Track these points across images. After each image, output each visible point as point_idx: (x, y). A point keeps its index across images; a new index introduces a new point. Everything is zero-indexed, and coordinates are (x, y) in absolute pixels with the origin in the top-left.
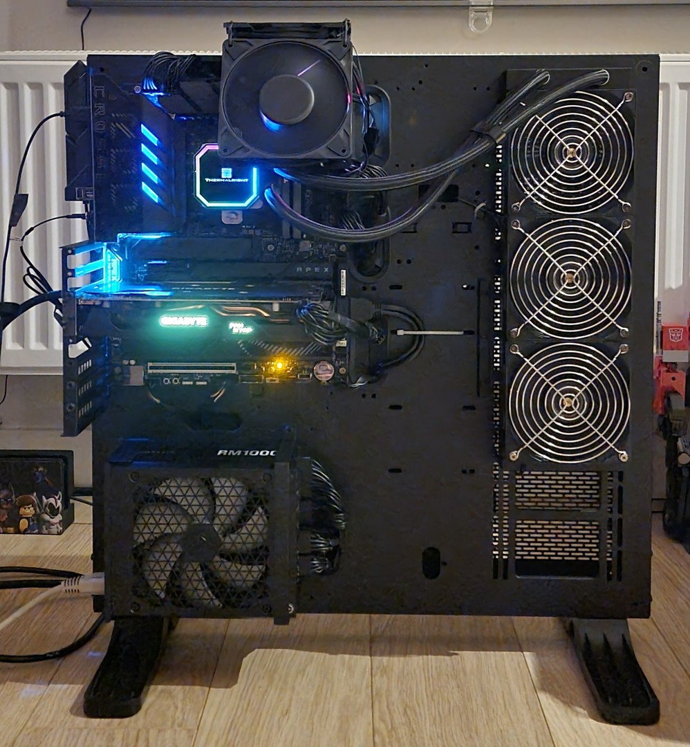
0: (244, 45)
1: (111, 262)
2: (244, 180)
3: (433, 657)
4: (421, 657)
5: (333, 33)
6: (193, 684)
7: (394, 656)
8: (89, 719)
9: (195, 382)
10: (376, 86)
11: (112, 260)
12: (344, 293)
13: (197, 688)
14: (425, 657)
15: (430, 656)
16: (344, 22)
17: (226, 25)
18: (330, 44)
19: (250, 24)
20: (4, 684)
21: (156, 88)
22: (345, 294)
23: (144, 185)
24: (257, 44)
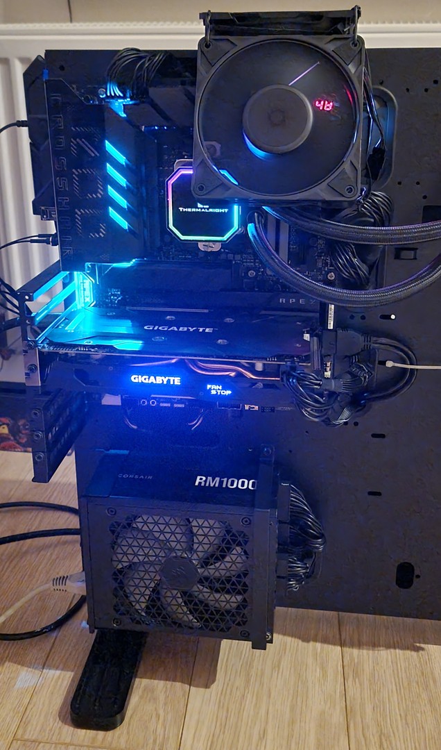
0: (224, 46)
1: (83, 283)
2: (223, 211)
3: (401, 652)
4: (389, 651)
5: (339, 26)
6: (174, 680)
7: (363, 649)
8: (76, 729)
9: (172, 404)
10: (382, 88)
11: (85, 281)
12: (331, 326)
13: (178, 684)
14: (392, 650)
15: (397, 651)
16: (353, 9)
17: (203, 16)
18: (335, 42)
19: (232, 14)
20: (3, 664)
21: (122, 95)
22: (332, 328)
23: (111, 209)
24: (242, 42)
